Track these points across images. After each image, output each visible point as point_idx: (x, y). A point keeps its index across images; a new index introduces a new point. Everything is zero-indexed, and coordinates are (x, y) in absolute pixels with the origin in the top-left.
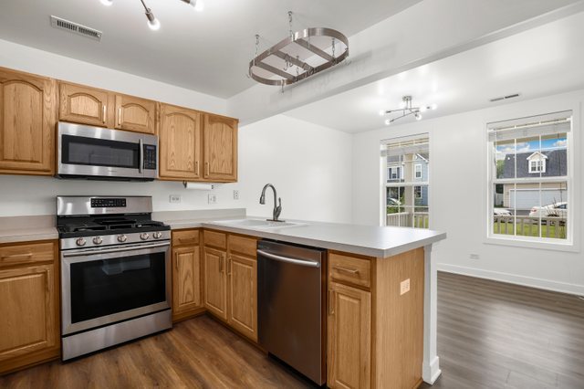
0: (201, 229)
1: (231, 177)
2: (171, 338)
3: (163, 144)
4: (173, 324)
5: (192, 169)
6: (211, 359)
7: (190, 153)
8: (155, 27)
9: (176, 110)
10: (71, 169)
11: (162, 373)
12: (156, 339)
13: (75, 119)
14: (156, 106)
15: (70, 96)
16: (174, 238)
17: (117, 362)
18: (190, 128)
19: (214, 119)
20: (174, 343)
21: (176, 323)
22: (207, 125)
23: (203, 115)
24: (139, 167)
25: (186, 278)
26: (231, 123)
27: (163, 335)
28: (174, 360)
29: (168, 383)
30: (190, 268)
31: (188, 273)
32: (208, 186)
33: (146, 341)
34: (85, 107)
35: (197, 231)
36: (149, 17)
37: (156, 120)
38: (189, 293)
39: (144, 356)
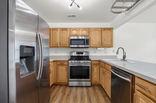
0: (100, 61)
1: (111, 46)
2: (90, 89)
3: (91, 38)
4: (91, 85)
5: (99, 44)
6: (97, 99)
7: (98, 40)
8: (81, 9)
9: (94, 29)
10: (72, 46)
11: (84, 97)
12: (87, 88)
13: (73, 35)
14: (89, 29)
15: (72, 31)
16: (92, 63)
17: (77, 90)
18: (98, 33)
19: (105, 29)
20: (90, 91)
21: (92, 85)
22: (103, 31)
23: (101, 29)
24: (85, 45)
25: (95, 74)
26: (111, 29)
27: (88, 87)
28: (88, 95)
29: (84, 101)
30: (96, 72)
31: (96, 73)
32: (104, 49)
33: (84, 87)
34: (74, 32)
35: (98, 61)
36: (78, 7)
37: (89, 32)
38: (96, 78)
39: (82, 91)
